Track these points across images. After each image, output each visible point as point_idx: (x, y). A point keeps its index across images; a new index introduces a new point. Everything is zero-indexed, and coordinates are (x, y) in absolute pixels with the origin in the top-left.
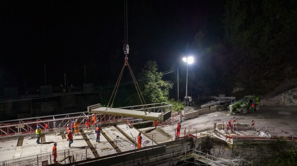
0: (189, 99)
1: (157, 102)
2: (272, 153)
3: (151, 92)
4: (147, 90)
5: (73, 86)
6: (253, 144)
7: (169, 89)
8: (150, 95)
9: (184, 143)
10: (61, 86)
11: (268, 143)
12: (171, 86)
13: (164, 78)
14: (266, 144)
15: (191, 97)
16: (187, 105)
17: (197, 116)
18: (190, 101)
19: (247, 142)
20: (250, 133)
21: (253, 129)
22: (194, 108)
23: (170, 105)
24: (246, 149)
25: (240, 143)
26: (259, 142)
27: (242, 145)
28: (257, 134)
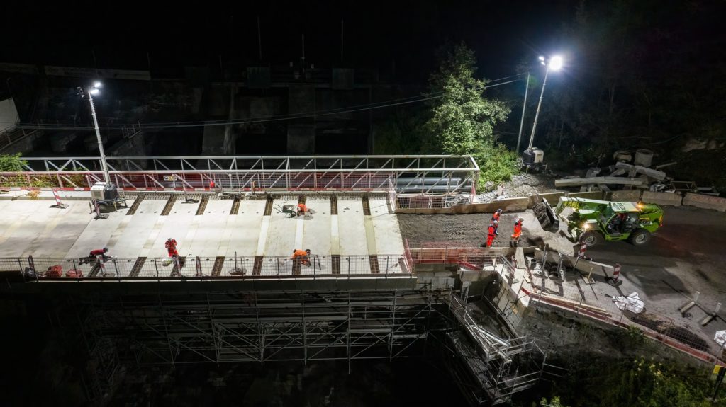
0: (534, 157)
1: (455, 152)
2: (608, 349)
3: (446, 125)
4: (437, 120)
5: (315, 67)
6: (572, 321)
7: (498, 120)
8: (443, 132)
9: (438, 271)
10: (291, 64)
11: (607, 329)
12: (504, 115)
13: (488, 95)
14: (601, 329)
15: (542, 152)
16: (523, 169)
17: (523, 208)
18: (536, 161)
19: (560, 314)
20: (596, 291)
21: (615, 282)
22: (539, 180)
23: (475, 167)
24: (553, 324)
25: (545, 310)
26: (587, 322)
27: (547, 314)
28: (614, 297)
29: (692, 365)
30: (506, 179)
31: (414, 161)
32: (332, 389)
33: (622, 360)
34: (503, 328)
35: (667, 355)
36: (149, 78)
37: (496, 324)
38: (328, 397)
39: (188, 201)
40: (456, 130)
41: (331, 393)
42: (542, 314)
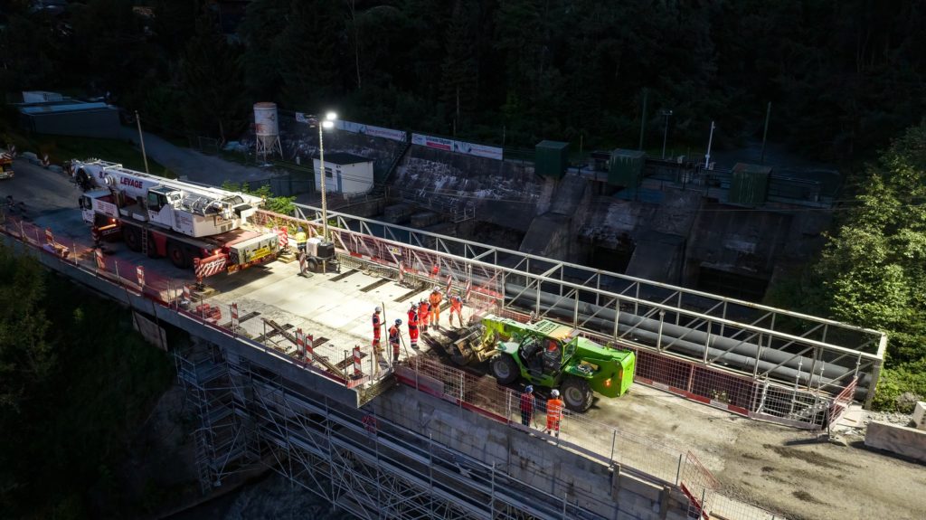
1: (853, 319)
3: (845, 265)
4: (831, 254)
8: (837, 278)
10: (680, 160)
31: (818, 327)
36: (500, 158)
40: (866, 279)
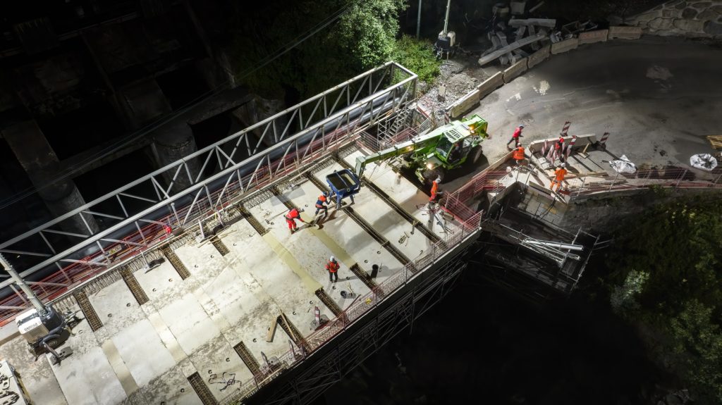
0: (449, 41)
15: (454, 34)
17: (477, 102)
18: (452, 45)
19: (594, 198)
20: (596, 161)
21: (602, 147)
22: (462, 63)
23: (412, 75)
24: (589, 209)
25: (582, 201)
26: (616, 195)
27: (585, 203)
28: (610, 162)
29: (696, 195)
30: (436, 74)
32: (397, 354)
33: (644, 212)
34: (545, 229)
35: (679, 194)
37: (535, 228)
38: (400, 365)
39: (152, 265)
41: (399, 359)
42: (580, 204)
